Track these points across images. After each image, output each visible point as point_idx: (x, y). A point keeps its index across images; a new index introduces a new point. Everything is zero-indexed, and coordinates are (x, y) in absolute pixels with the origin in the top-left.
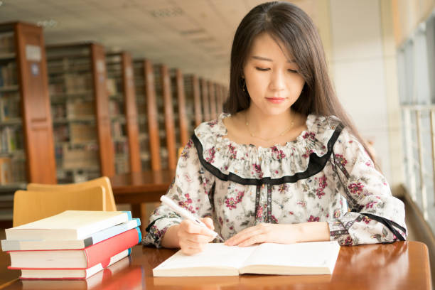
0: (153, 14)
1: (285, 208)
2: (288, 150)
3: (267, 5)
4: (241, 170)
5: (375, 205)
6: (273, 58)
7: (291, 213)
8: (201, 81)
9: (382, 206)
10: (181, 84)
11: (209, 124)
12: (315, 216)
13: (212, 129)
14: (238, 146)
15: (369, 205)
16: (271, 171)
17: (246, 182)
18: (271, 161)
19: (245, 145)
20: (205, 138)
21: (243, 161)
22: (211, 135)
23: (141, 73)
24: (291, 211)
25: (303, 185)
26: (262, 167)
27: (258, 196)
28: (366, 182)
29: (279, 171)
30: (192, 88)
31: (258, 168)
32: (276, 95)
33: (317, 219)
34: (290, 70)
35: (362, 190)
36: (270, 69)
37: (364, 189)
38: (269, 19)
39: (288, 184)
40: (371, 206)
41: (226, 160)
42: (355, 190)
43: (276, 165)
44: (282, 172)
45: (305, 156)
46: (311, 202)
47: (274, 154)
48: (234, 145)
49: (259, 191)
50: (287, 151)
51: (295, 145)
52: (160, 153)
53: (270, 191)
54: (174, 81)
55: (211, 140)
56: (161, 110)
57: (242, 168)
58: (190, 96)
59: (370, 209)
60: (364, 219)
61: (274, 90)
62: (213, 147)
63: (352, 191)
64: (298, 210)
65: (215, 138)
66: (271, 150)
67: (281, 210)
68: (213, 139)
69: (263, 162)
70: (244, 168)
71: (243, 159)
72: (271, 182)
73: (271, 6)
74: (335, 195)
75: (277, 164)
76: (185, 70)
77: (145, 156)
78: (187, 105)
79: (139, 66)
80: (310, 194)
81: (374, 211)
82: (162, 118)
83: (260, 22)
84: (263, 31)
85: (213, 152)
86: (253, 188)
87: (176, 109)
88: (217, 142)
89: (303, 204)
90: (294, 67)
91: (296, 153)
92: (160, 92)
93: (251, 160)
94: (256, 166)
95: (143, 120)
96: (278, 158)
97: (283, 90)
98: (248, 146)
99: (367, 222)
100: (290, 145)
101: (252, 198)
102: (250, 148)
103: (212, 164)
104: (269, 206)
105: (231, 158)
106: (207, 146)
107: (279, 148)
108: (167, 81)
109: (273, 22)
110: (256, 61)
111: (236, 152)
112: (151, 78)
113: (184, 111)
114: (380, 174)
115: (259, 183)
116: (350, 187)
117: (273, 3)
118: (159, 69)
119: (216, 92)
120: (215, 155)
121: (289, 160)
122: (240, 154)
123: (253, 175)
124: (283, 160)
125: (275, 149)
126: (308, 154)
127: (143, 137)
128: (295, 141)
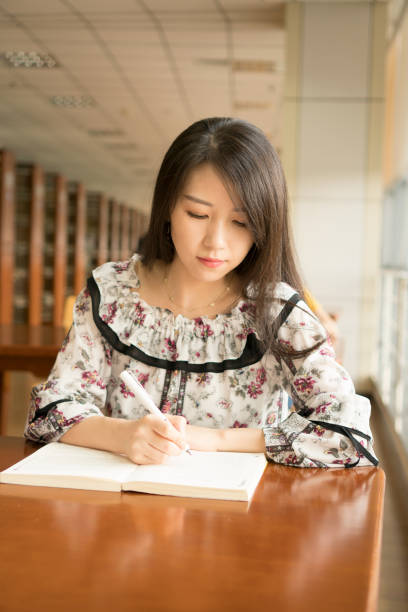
0: (53, 101)
1: (201, 408)
2: (218, 326)
3: (214, 121)
4: (146, 343)
5: (328, 408)
6: (212, 202)
7: (210, 416)
8: (111, 204)
9: (339, 408)
10: (82, 204)
11: (115, 267)
12: (241, 422)
13: (118, 276)
14: (149, 307)
15: (321, 408)
16: (190, 352)
17: (153, 362)
18: (192, 338)
19: (159, 309)
20: (106, 287)
21: (152, 330)
22: (115, 284)
23: (26, 182)
24: (209, 412)
25: (230, 378)
26: (179, 345)
27: (167, 385)
28: (319, 376)
29: (201, 353)
30: (98, 212)
31: (172, 345)
32: (212, 256)
33: (243, 426)
34: (236, 222)
35: (312, 388)
36: (207, 216)
37: (315, 385)
38: (214, 145)
39: (210, 374)
40: (324, 410)
41: (128, 324)
42: (304, 388)
43: (198, 345)
44: (206, 355)
45: (240, 336)
46: (239, 404)
47: (198, 329)
48: (144, 305)
49: (170, 377)
50: (216, 327)
51: (228, 319)
52: (43, 300)
53: (184, 379)
54: (73, 199)
55: (113, 291)
56: (50, 238)
57: (149, 342)
58: (94, 223)
59: (321, 414)
60: (315, 429)
61: (209, 248)
62: (115, 302)
63: (299, 389)
64: (219, 412)
65: (119, 288)
66: (194, 322)
67: (196, 410)
68: (117, 290)
69: (180, 338)
70: (152, 342)
71: (152, 327)
72: (187, 368)
73: (221, 124)
74: (273, 393)
75: (200, 343)
76: (91, 186)
77: (20, 302)
78: (88, 236)
79: (25, 172)
80: (239, 392)
81: (328, 417)
82: (50, 250)
83: (201, 147)
84: (205, 160)
85: (114, 308)
86: (162, 372)
87: (72, 240)
88: (122, 295)
89: (226, 404)
90: (242, 218)
91: (229, 331)
92: (51, 213)
93: (163, 331)
94: (169, 342)
95: (22, 249)
96: (203, 335)
97: (222, 249)
98: (163, 310)
99: (320, 434)
100: (221, 318)
101: (157, 386)
102: (165, 315)
103: (109, 325)
104: (180, 402)
105: (136, 322)
106: (106, 299)
107: (206, 321)
108: (63, 198)
109: (220, 149)
110: (189, 202)
111: (144, 316)
112: (39, 191)
113: (82, 243)
114: (339, 366)
115: (171, 366)
116: (297, 383)
117: (224, 119)
118: (53, 180)
119: (131, 222)
120: (116, 313)
121: (217, 341)
122: (149, 320)
123: (164, 354)
124: (210, 339)
125: (199, 322)
126: (245, 335)
127: (20, 273)
128: (229, 314)
